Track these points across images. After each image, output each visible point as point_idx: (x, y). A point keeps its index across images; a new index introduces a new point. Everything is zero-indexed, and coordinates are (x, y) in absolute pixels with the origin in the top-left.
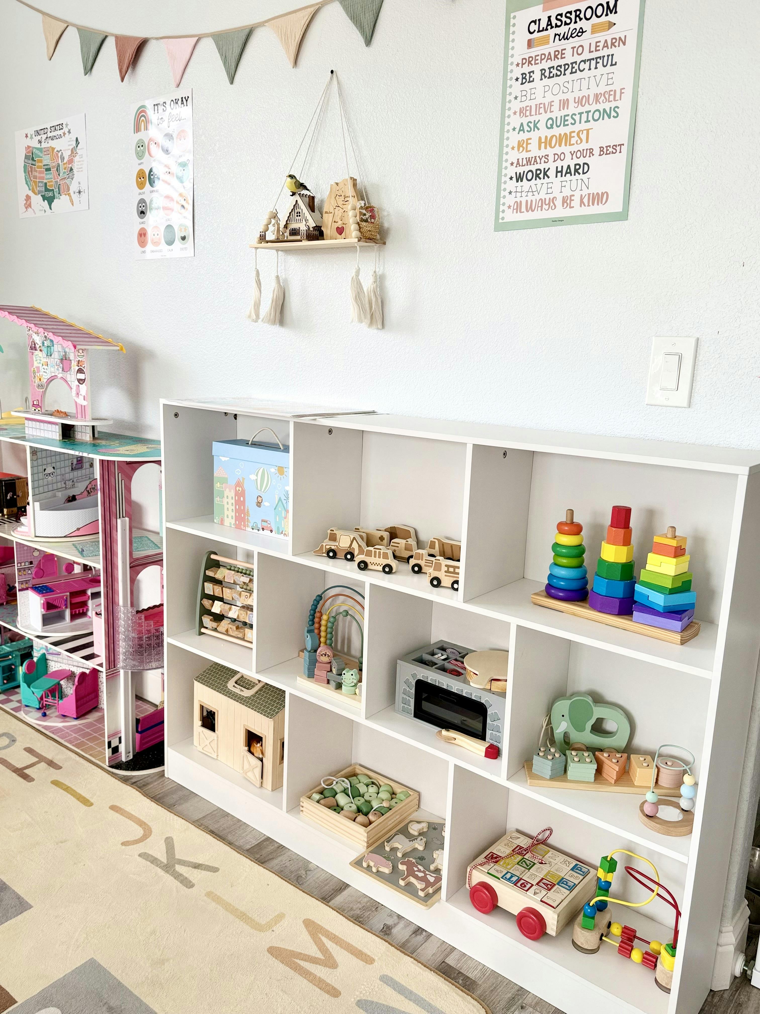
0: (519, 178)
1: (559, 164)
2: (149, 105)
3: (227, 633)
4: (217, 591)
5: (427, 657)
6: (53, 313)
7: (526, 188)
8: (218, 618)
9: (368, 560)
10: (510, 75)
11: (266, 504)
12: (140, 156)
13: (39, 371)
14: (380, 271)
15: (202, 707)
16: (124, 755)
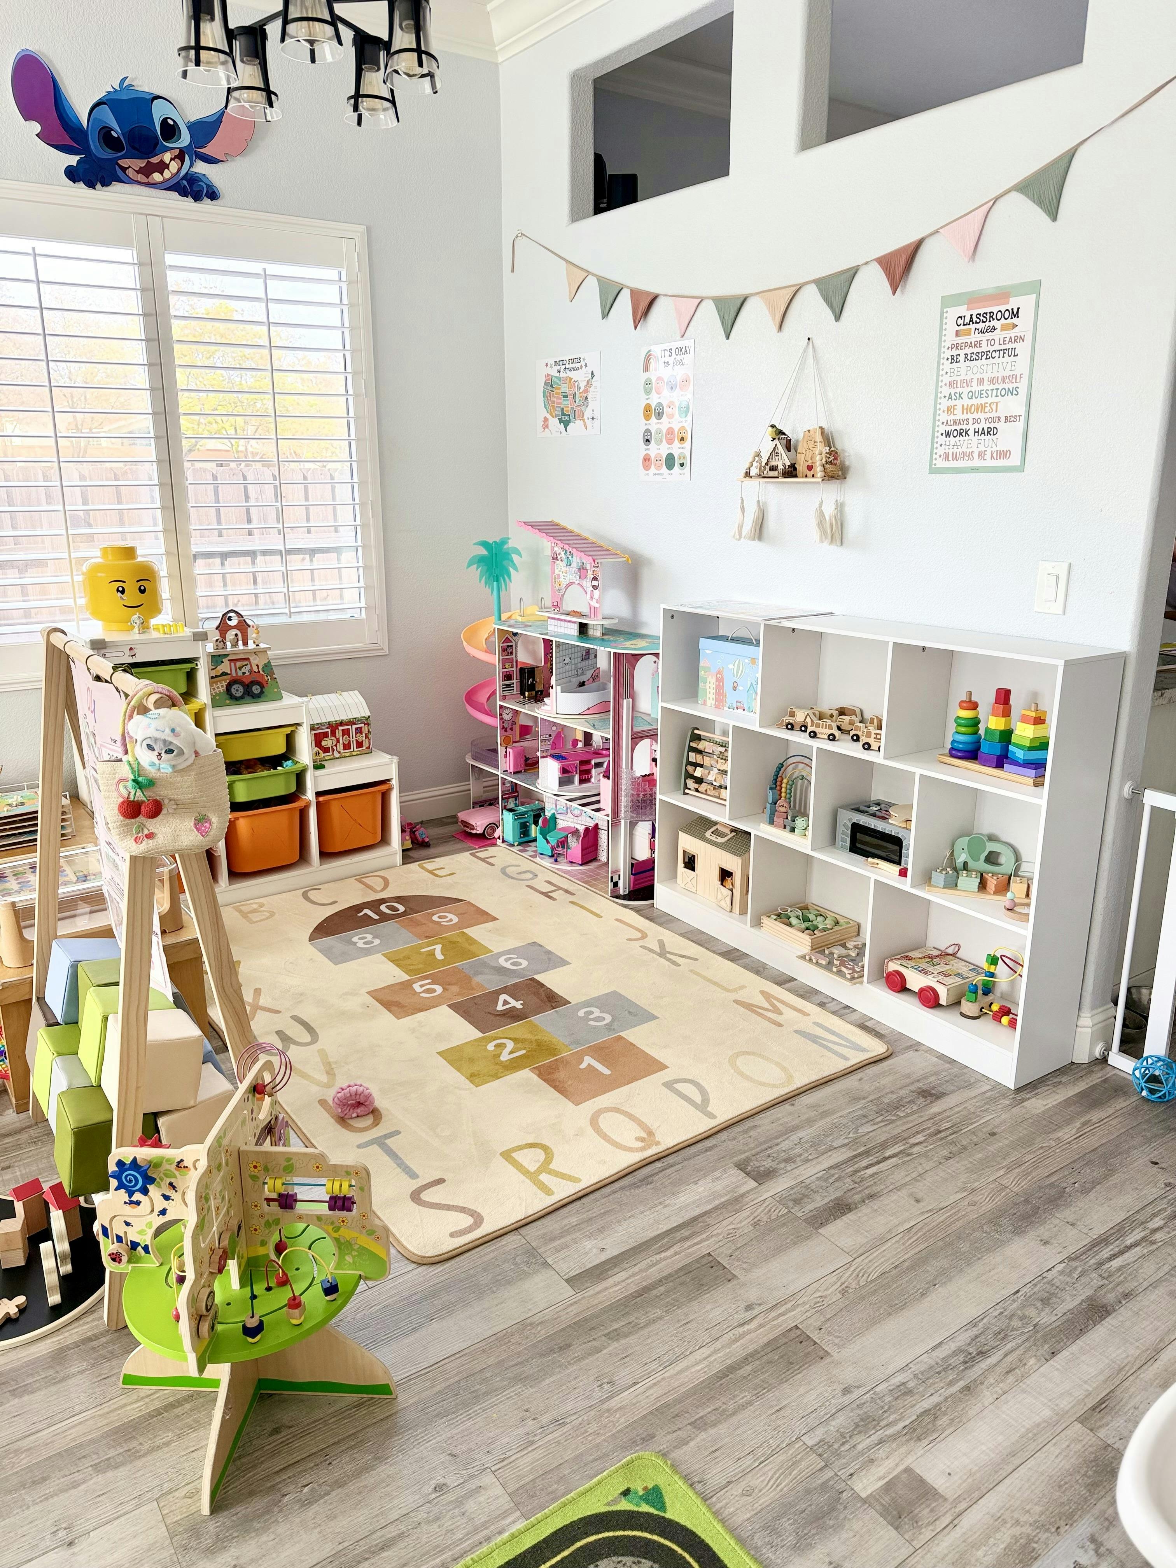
0: (948, 435)
1: (976, 426)
2: (657, 350)
3: (706, 793)
4: (699, 759)
5: (862, 808)
6: (570, 527)
7: (952, 443)
8: (699, 781)
9: (817, 730)
10: (942, 355)
11: (740, 688)
12: (648, 392)
13: (559, 578)
14: (840, 500)
15: (684, 852)
16: (622, 890)
